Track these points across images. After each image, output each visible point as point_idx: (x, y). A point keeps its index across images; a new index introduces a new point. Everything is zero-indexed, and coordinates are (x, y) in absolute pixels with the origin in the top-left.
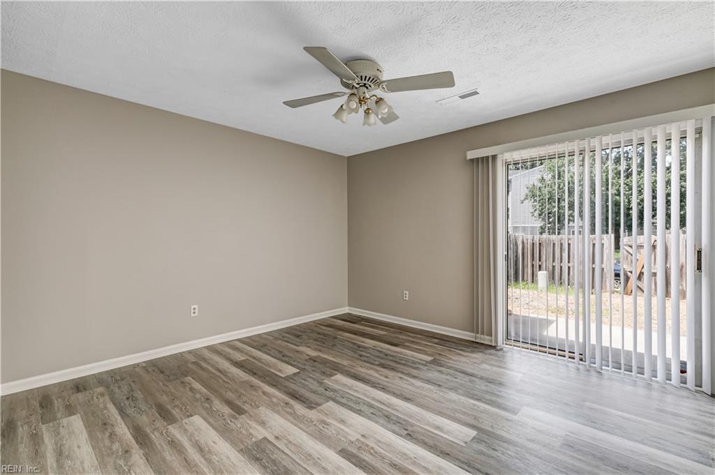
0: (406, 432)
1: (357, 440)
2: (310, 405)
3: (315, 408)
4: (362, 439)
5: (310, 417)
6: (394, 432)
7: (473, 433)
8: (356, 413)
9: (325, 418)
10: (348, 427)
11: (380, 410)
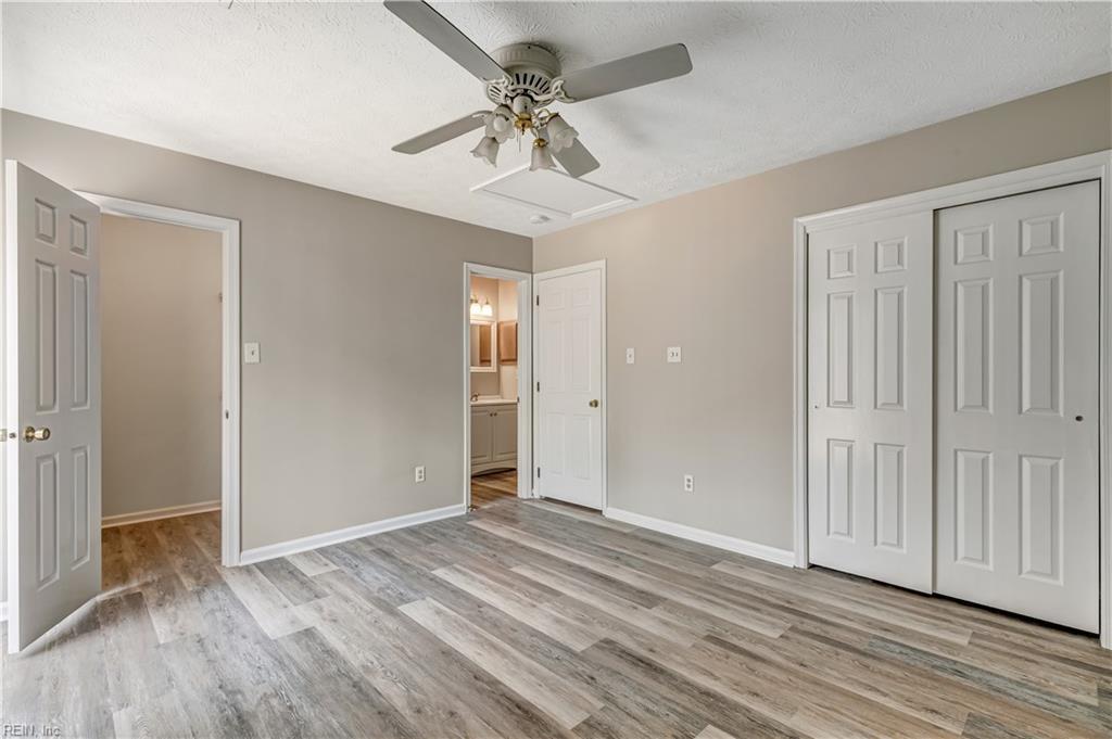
0: (482, 609)
1: (541, 602)
2: (608, 645)
3: (601, 641)
4: (535, 603)
5: (604, 629)
6: (496, 610)
7: (403, 608)
8: (538, 632)
9: (583, 626)
10: (551, 615)
11: (502, 636)
